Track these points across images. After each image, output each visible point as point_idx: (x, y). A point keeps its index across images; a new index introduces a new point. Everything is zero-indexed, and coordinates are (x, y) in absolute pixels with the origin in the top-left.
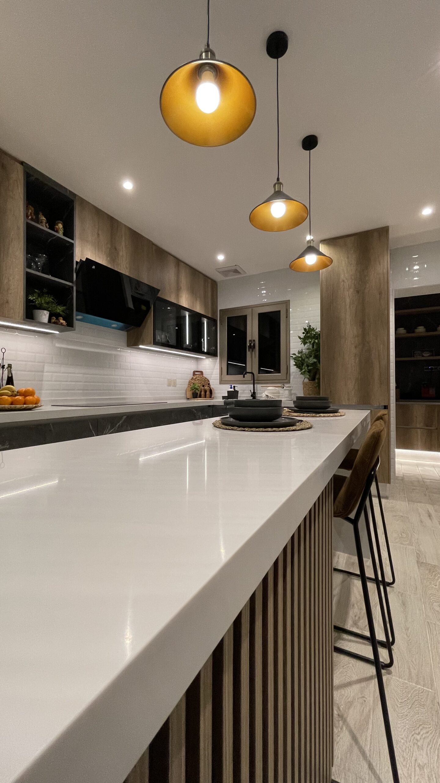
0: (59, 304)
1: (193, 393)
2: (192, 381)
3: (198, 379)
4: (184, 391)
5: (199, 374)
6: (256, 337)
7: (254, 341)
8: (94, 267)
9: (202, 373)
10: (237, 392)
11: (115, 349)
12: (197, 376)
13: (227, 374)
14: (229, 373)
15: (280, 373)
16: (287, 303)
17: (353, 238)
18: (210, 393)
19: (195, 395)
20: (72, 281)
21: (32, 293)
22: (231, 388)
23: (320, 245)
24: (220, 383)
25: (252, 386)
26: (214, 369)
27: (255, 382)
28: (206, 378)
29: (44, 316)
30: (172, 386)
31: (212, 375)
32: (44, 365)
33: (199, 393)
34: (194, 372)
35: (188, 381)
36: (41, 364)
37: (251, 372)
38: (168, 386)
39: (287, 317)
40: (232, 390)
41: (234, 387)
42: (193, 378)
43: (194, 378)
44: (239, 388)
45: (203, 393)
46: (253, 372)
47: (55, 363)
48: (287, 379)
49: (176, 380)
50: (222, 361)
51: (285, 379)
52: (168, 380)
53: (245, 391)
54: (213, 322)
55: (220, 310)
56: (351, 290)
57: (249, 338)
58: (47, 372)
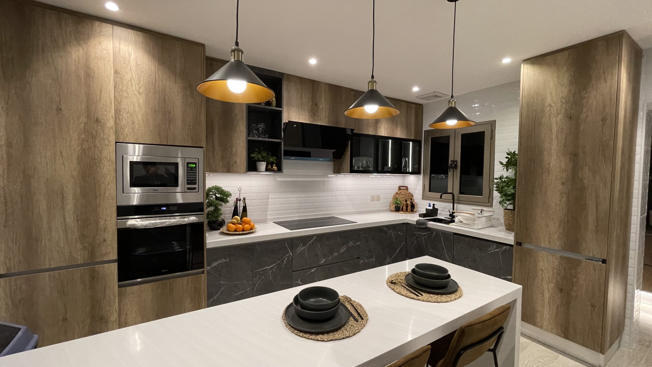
0: (272, 156)
1: (395, 206)
2: (397, 195)
3: (402, 193)
4: (388, 205)
5: (403, 188)
6: (458, 158)
7: (456, 161)
8: (295, 126)
9: (407, 188)
10: (437, 209)
11: (325, 176)
12: (402, 191)
13: (430, 191)
14: (431, 191)
15: (482, 195)
16: (492, 124)
17: (566, 53)
18: (412, 208)
19: (398, 209)
20: (281, 139)
21: (253, 153)
22: (430, 206)
23: (522, 65)
24: (423, 199)
25: (452, 205)
26: (417, 185)
27: (455, 201)
28: (410, 193)
29: (263, 165)
30: (375, 200)
31: (416, 190)
32: (269, 195)
33: (401, 207)
34: (400, 187)
35: (393, 195)
36: (266, 194)
37: (452, 192)
38: (371, 201)
39: (491, 138)
40: (431, 208)
41: (434, 205)
42: (397, 193)
43: (399, 192)
44: (438, 205)
45: (404, 208)
46: (454, 193)
47: (277, 192)
48: (489, 203)
49: (380, 195)
50: (425, 178)
51: (488, 202)
52: (372, 196)
53: (446, 209)
54: (417, 143)
55: (425, 131)
56: (560, 116)
57: (451, 158)
58: (271, 199)
